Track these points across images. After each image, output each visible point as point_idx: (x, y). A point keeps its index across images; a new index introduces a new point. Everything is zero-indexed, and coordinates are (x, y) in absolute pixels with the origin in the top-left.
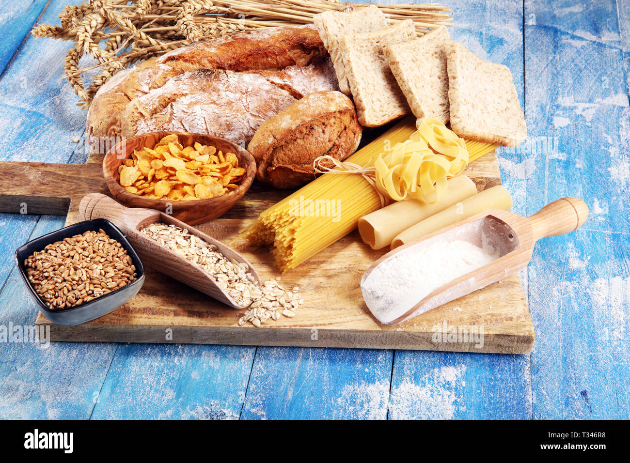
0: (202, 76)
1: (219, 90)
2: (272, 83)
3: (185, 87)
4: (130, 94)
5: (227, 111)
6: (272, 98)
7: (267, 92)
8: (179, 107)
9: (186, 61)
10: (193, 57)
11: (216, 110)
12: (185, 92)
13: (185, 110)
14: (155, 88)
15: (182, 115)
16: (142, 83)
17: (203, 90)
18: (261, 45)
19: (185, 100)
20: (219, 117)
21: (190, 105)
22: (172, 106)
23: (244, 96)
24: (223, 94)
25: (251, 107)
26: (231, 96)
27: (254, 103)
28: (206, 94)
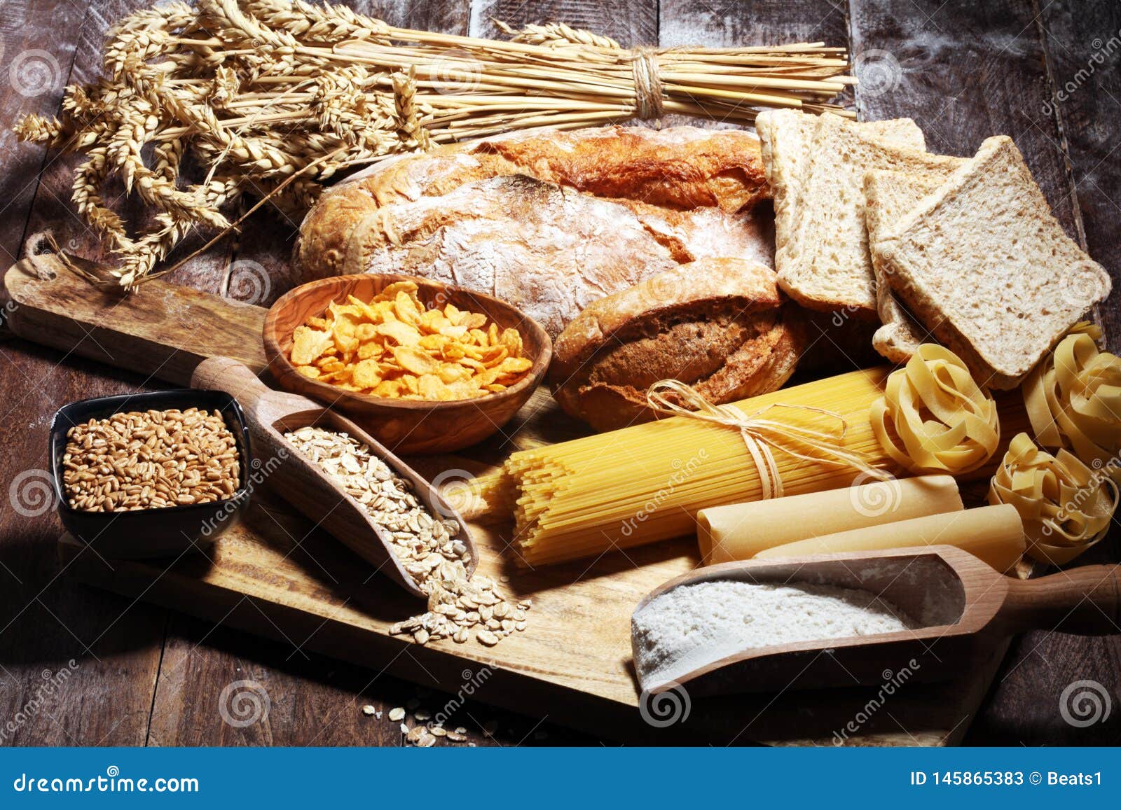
0: (519, 189)
1: (540, 221)
2: (648, 229)
3: (483, 204)
4: (383, 197)
5: (541, 263)
6: (633, 258)
7: (630, 243)
8: (453, 237)
9: (509, 157)
10: (522, 152)
11: (520, 258)
12: (477, 212)
13: (464, 245)
14: (431, 195)
15: (458, 253)
16: (412, 181)
17: (514, 215)
18: (659, 154)
19: (470, 226)
20: (522, 271)
21: (475, 237)
22: (443, 231)
23: (584, 241)
24: (545, 229)
25: (589, 265)
26: (559, 237)
27: (595, 258)
28: (516, 224)
